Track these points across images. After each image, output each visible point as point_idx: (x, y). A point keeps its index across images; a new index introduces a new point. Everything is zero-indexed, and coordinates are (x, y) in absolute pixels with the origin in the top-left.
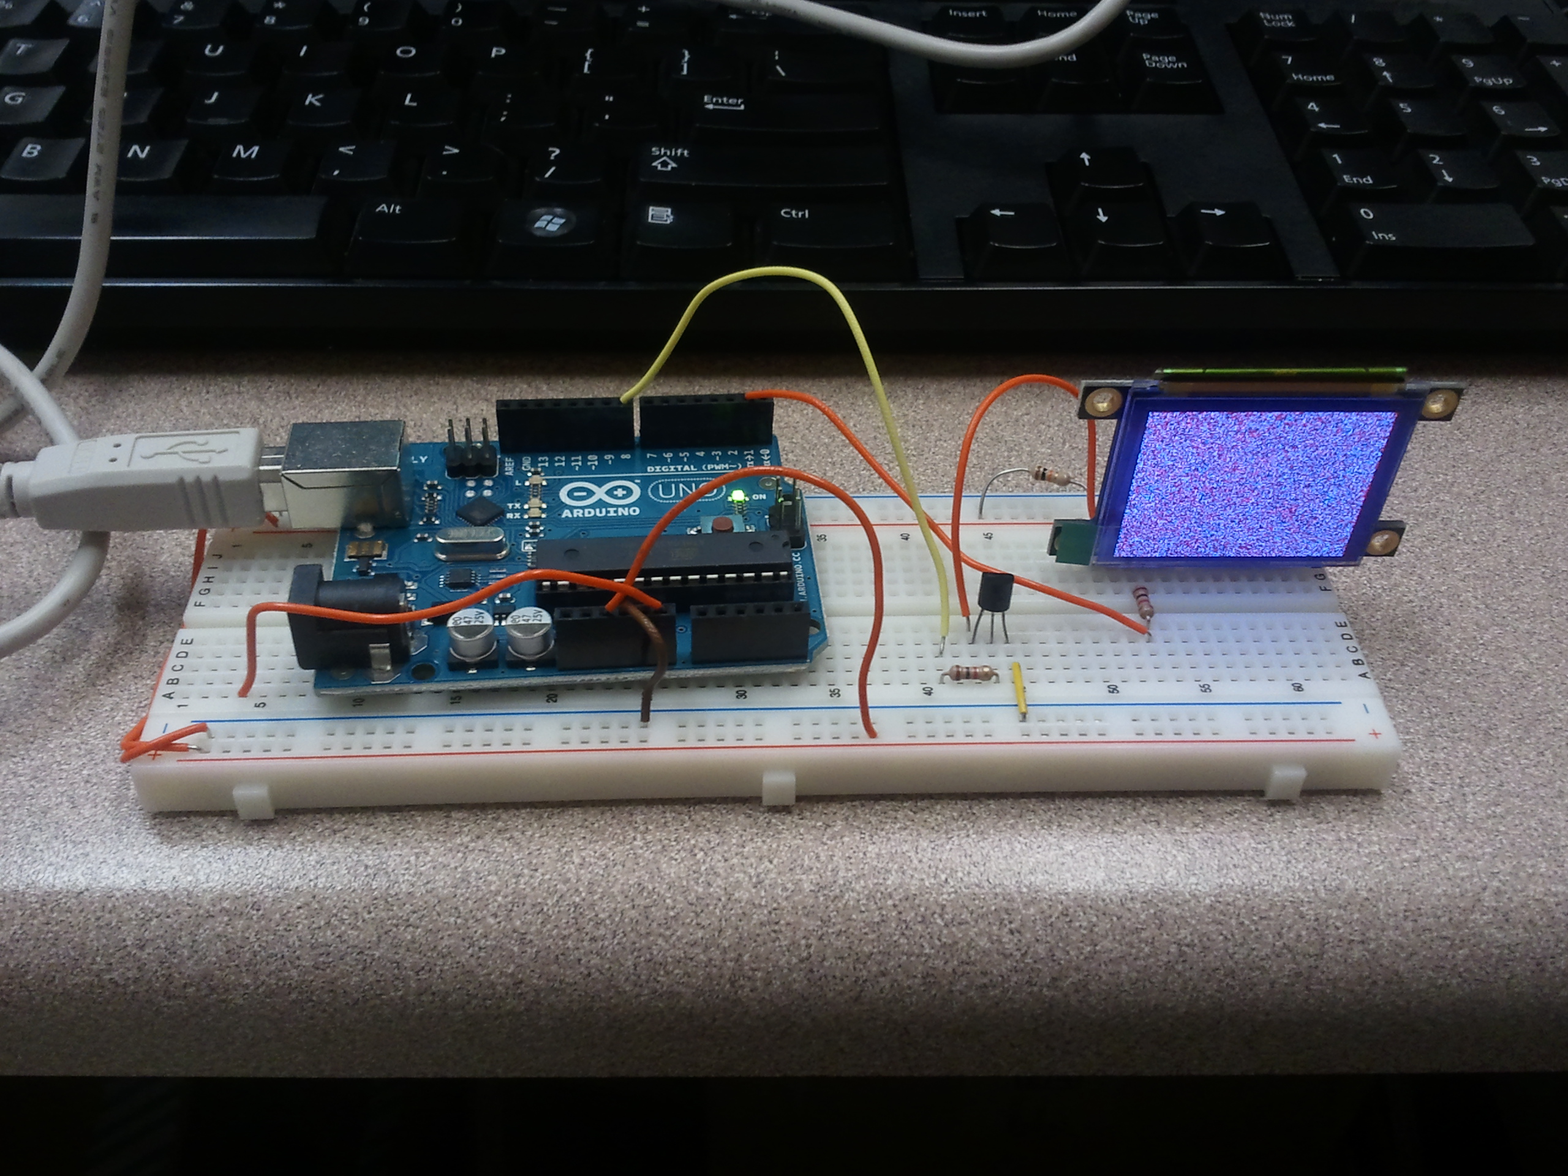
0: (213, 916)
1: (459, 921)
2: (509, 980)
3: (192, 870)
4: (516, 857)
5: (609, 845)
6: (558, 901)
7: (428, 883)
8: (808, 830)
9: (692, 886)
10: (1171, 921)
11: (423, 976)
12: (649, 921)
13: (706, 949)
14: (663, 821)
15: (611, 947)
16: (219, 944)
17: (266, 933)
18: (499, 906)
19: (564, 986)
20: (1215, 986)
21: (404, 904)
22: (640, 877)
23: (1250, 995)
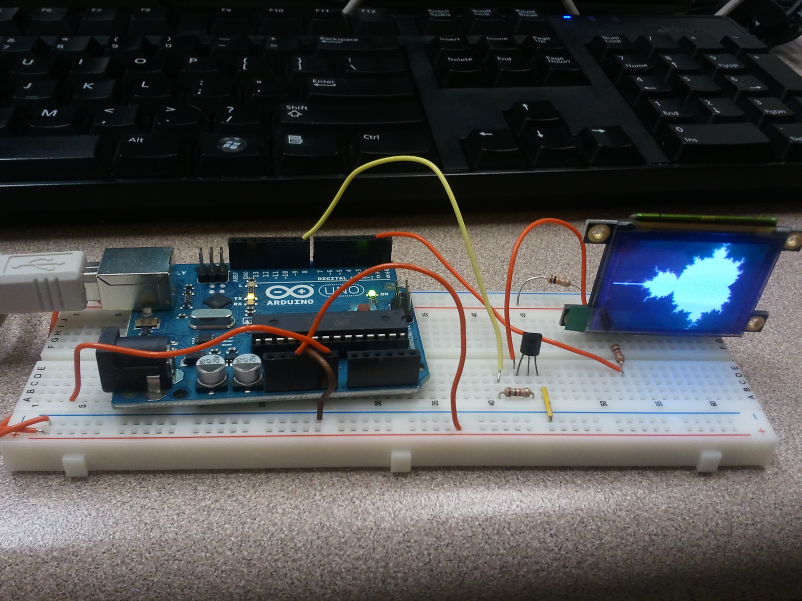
0: (47, 562)
1: (208, 555)
2: (242, 590)
3: (32, 533)
4: (241, 512)
5: (299, 500)
6: (270, 538)
7: (186, 531)
8: (422, 482)
9: (354, 522)
10: (644, 522)
11: (186, 591)
12: (329, 546)
13: (366, 561)
14: (332, 482)
15: (305, 565)
16: (51, 580)
17: (82, 571)
18: (233, 544)
19: (277, 591)
20: (672, 559)
21: (172, 546)
22: (321, 519)
23: (692, 562)
